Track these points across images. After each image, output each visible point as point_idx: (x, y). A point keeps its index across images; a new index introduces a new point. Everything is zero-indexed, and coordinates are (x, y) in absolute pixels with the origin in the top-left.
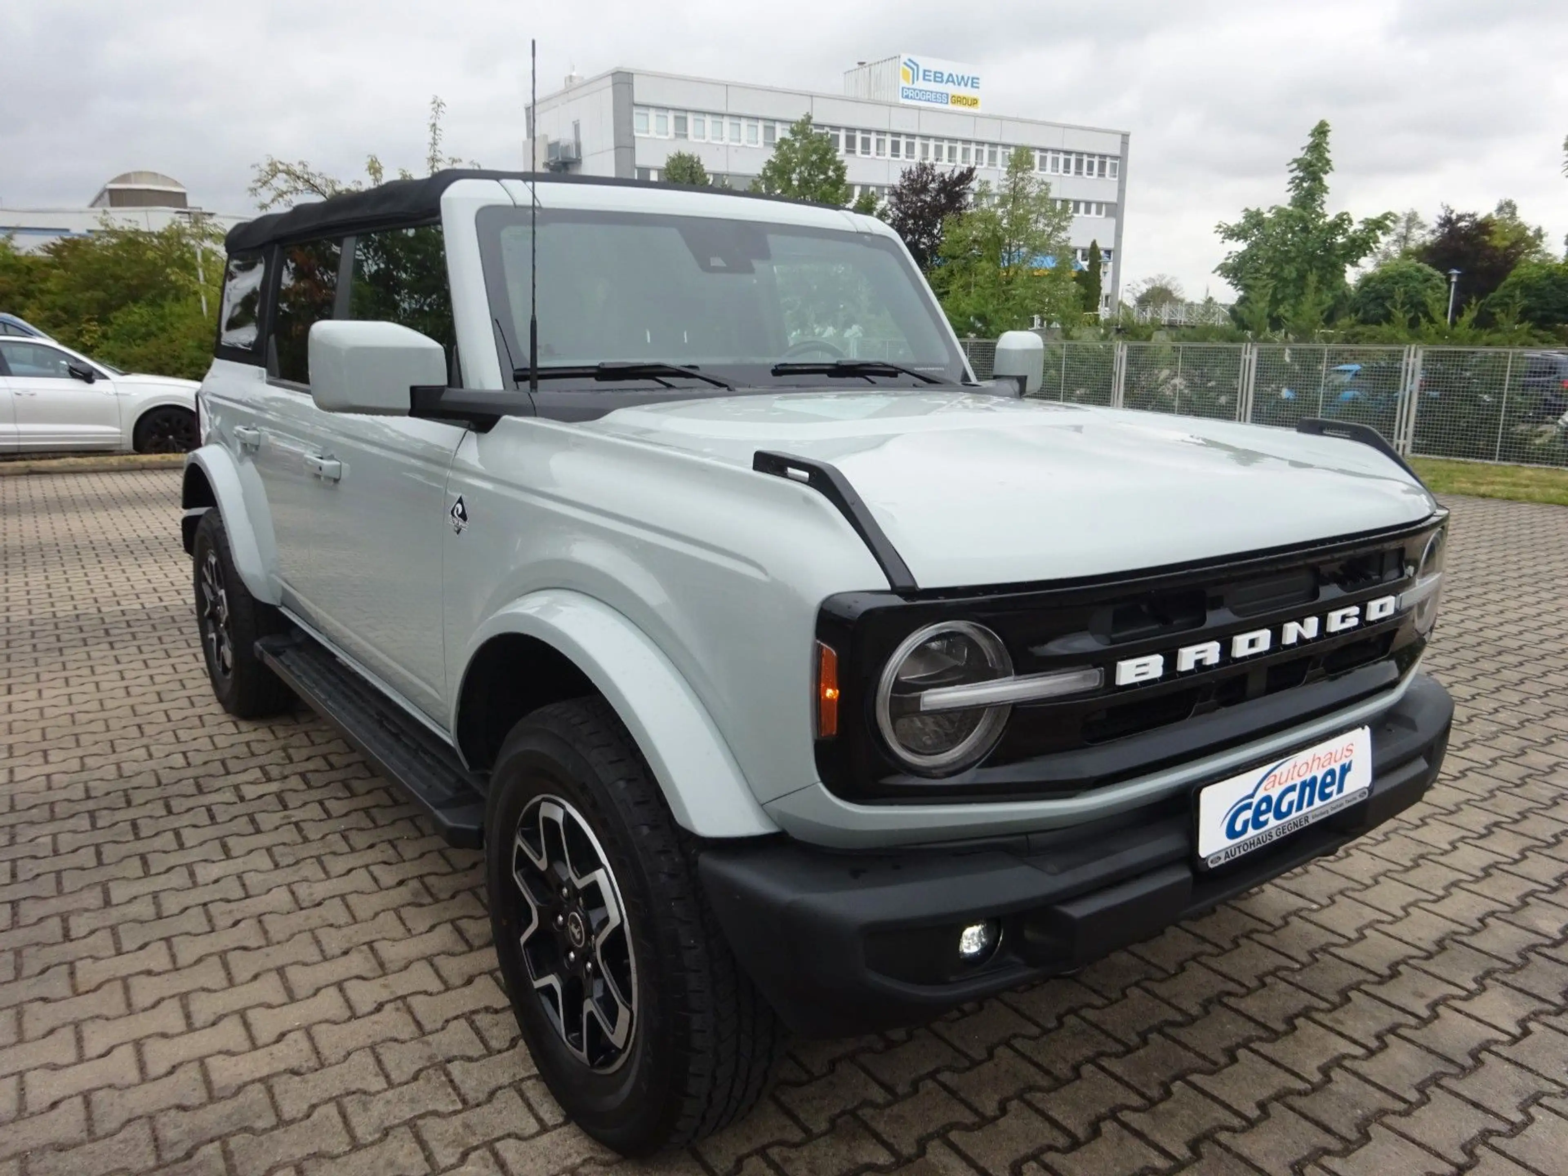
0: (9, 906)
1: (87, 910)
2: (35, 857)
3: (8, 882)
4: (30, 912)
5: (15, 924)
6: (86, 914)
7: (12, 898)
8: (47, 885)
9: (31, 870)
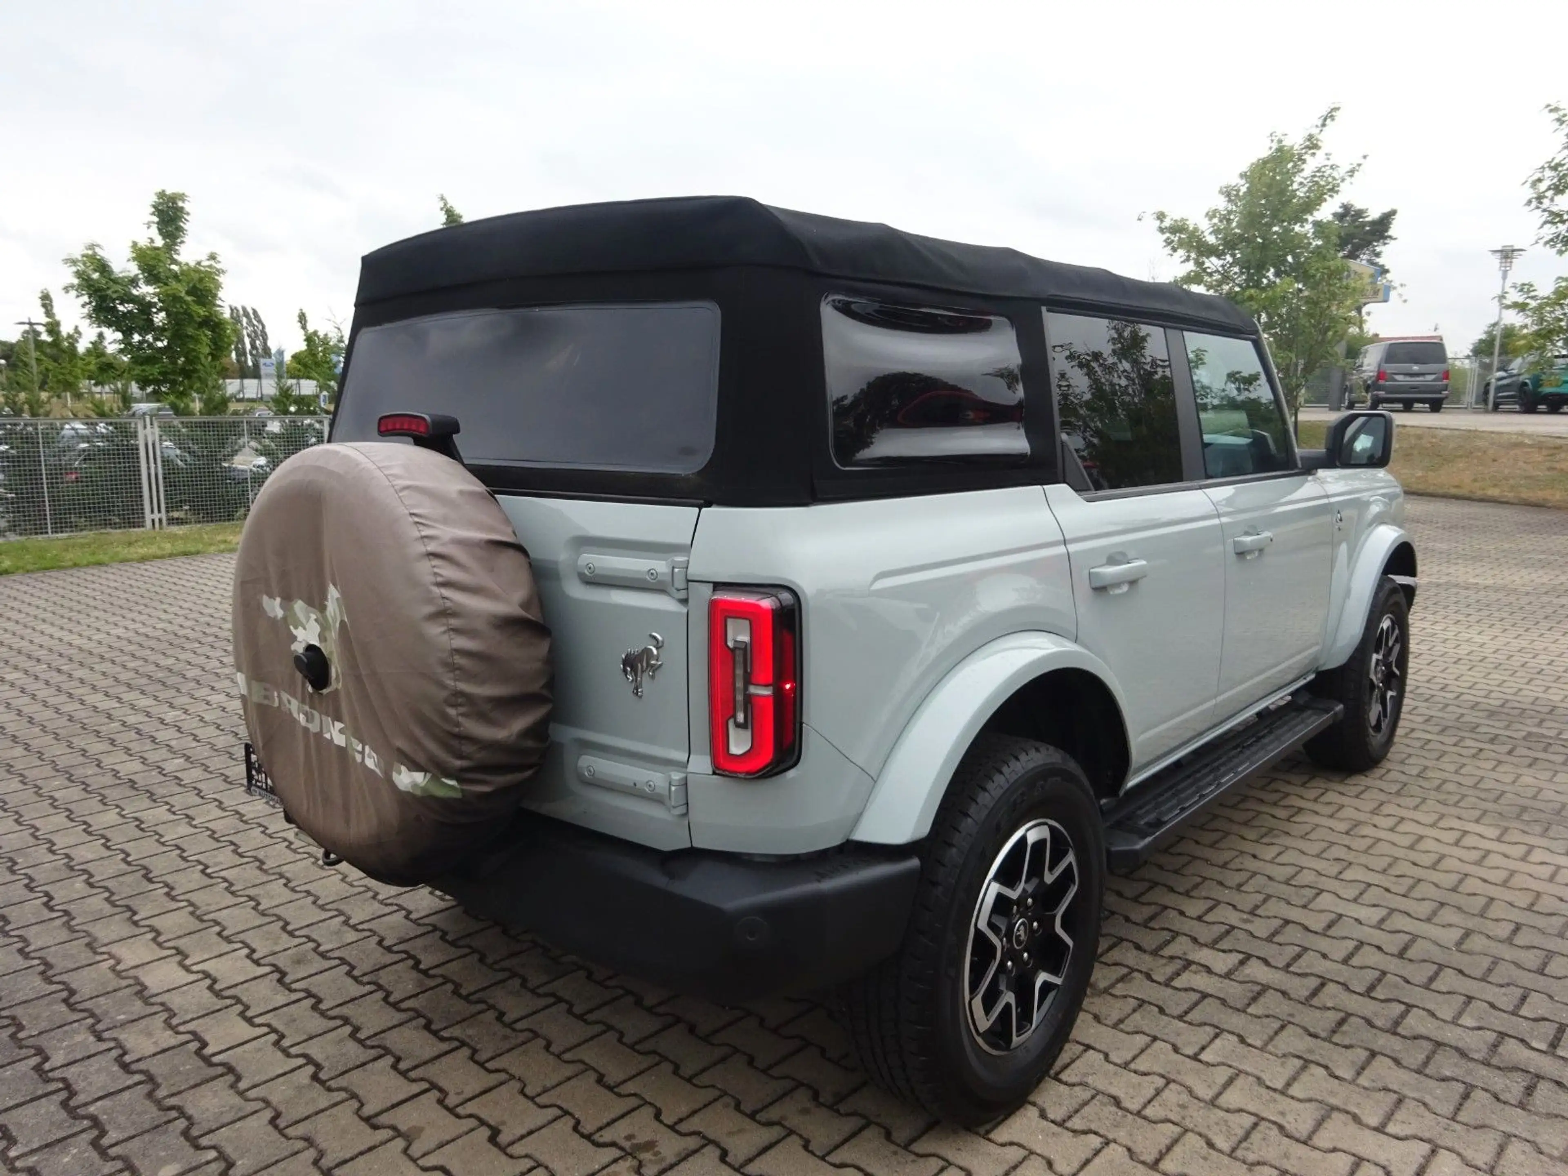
0: (1546, 971)
1: (1488, 937)
2: (1492, 1006)
3: (1533, 993)
4: (1532, 959)
5: (1550, 955)
6: (1491, 934)
7: (1541, 978)
8: (1502, 973)
9: (1505, 994)
